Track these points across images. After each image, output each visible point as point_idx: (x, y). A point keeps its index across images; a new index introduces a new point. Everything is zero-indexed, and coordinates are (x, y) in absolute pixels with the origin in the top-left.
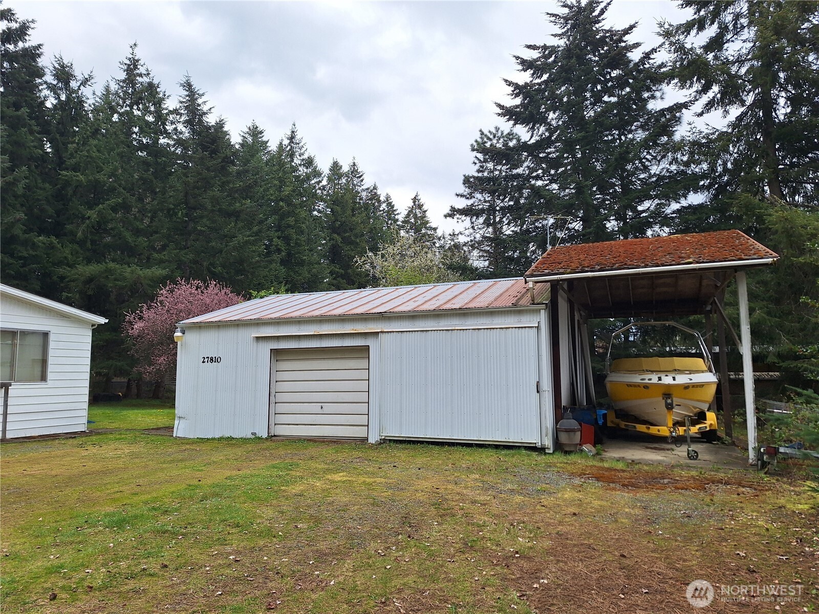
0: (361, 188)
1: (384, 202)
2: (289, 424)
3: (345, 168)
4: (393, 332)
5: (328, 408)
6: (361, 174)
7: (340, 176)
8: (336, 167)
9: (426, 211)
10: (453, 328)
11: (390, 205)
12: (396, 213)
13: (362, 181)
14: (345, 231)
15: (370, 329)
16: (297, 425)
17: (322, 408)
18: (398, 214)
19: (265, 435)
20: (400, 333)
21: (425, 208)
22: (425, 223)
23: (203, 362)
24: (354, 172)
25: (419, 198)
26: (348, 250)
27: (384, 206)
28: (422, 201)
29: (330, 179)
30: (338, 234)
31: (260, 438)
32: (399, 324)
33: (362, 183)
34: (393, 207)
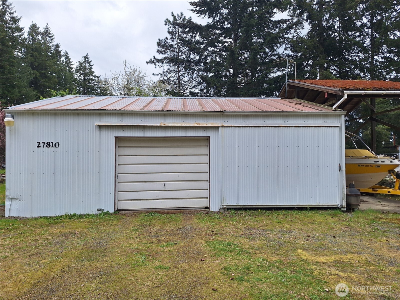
0: (52, 44)
1: (63, 56)
2: (132, 200)
3: (41, 30)
4: (232, 126)
5: (169, 185)
6: (52, 35)
7: (37, 34)
8: (34, 28)
9: (92, 65)
10: (280, 125)
11: (67, 58)
12: (72, 63)
13: (53, 39)
14: (42, 69)
15: (212, 123)
16: (140, 200)
17: (164, 185)
18: (72, 64)
19: (112, 211)
20: (237, 128)
21: (92, 63)
22: (91, 73)
23: (38, 147)
24: (47, 33)
25: (88, 57)
26: (44, 82)
27: (63, 59)
28: (90, 59)
29: (29, 34)
30: (37, 70)
31: (108, 213)
32: (235, 121)
33: (53, 41)
34: (70, 59)
